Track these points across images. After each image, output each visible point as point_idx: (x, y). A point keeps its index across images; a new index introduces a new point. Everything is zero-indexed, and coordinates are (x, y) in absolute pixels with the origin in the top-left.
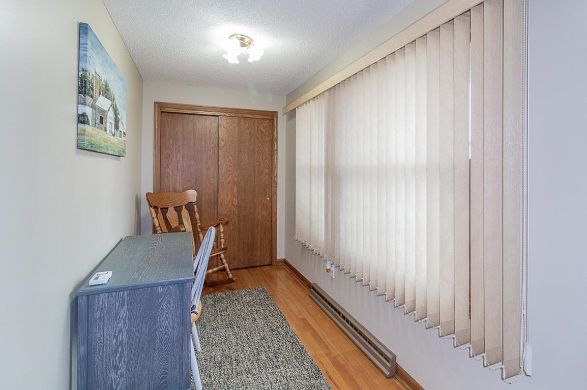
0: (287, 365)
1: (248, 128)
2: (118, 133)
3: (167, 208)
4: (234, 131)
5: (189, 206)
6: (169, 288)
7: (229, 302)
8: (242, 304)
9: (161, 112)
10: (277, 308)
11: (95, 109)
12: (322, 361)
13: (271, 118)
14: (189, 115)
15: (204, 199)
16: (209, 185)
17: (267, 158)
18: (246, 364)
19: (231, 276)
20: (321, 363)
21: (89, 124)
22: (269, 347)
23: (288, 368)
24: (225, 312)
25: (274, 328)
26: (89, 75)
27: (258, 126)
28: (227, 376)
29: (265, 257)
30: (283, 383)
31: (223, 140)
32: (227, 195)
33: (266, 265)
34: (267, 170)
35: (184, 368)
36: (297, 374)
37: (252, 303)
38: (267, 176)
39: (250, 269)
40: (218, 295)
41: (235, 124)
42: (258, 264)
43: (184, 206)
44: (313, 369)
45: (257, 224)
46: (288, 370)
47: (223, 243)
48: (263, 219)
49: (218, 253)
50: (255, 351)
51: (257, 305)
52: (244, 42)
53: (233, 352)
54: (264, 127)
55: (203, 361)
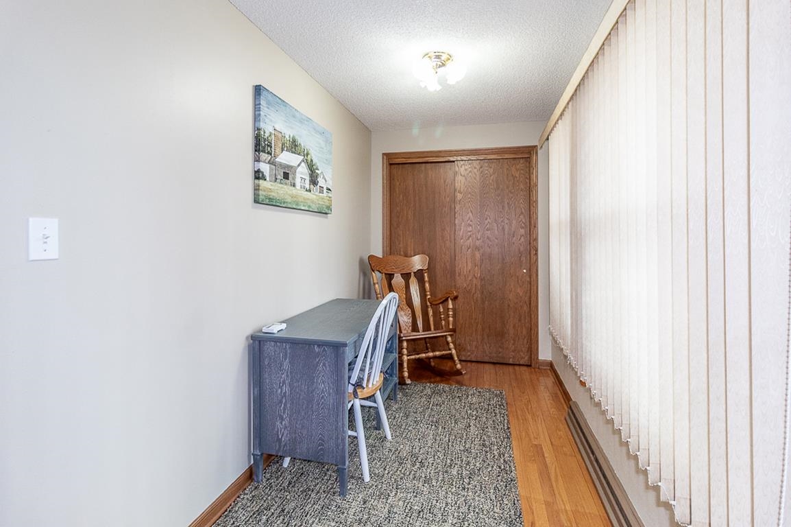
0: (479, 492)
1: (494, 174)
2: (316, 189)
3: (393, 274)
4: (475, 179)
5: (419, 275)
6: (324, 350)
7: (449, 397)
8: (463, 404)
9: (391, 164)
10: (506, 421)
11: (275, 165)
12: (534, 508)
13: (526, 156)
14: (421, 165)
15: (439, 267)
16: (444, 250)
17: (522, 213)
18: (430, 471)
19: (459, 366)
20: (531, 509)
21: (265, 180)
22: (468, 463)
23: (478, 496)
24: (438, 408)
25: (487, 443)
26: (265, 133)
27: (507, 169)
28: (402, 475)
29: (522, 354)
30: (461, 510)
31: (460, 192)
32: (467, 262)
33: (523, 365)
34: (522, 231)
35: (340, 441)
36: (486, 507)
37: (477, 406)
38: (522, 239)
39: (498, 366)
40: (441, 386)
41: (476, 170)
42: (511, 361)
43: (412, 274)
44: (513, 512)
45: (509, 306)
46: (477, 498)
47: (451, 323)
48: (517, 298)
49: (445, 334)
50: (449, 461)
51: (481, 410)
52: (441, 60)
53: (424, 453)
54: (517, 170)
55: (387, 450)
